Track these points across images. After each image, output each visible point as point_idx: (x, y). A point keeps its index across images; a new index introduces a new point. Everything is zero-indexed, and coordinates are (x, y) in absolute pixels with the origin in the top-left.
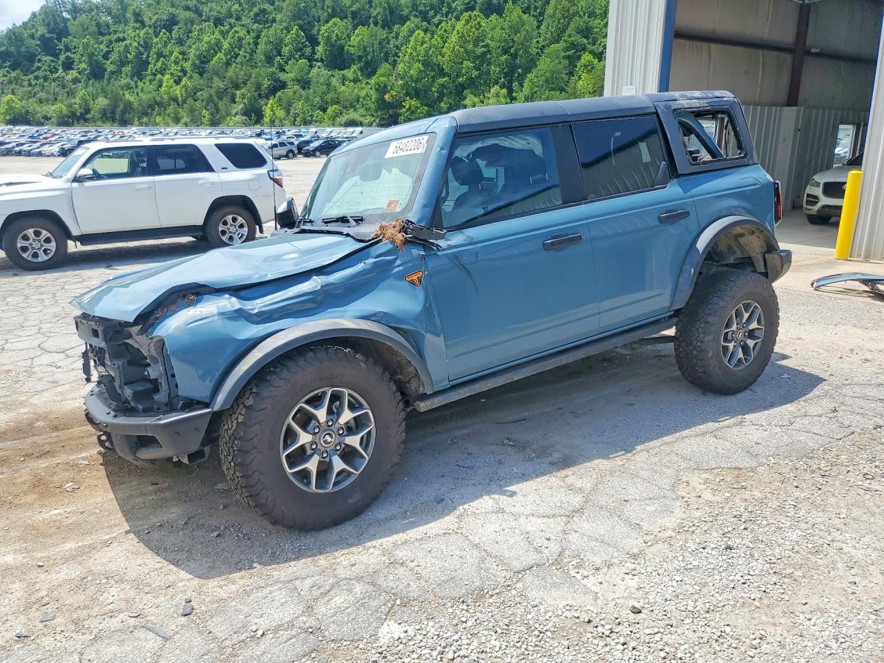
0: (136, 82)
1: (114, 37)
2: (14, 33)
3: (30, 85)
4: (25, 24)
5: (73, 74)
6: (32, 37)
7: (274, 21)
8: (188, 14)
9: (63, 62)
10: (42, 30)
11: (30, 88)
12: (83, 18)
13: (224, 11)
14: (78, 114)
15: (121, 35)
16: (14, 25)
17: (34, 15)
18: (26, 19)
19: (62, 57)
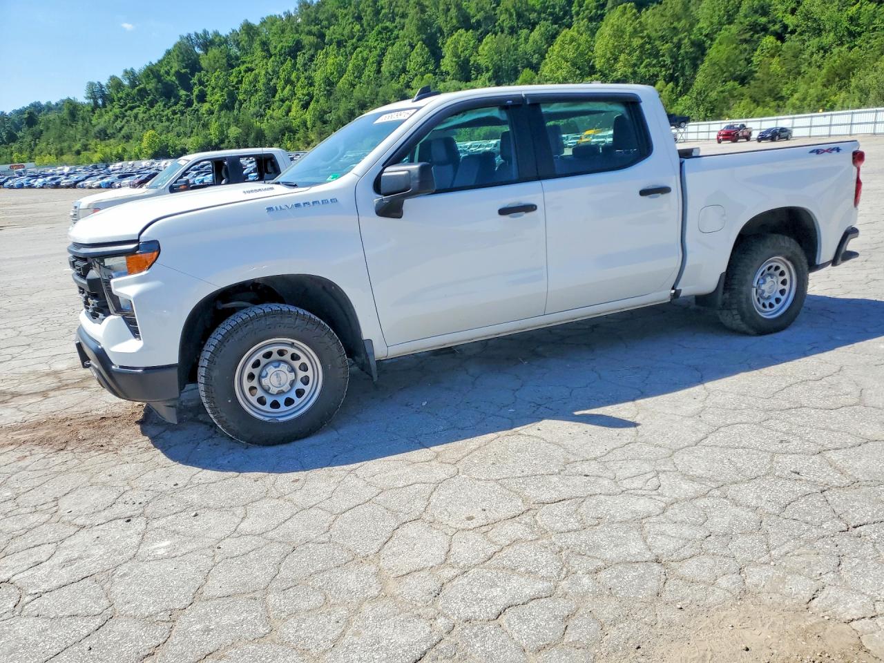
0: (265, 110)
1: (243, 68)
2: (151, 70)
3: (168, 120)
4: (160, 62)
5: (206, 106)
6: (168, 73)
7: (397, 37)
8: (312, 39)
9: (197, 96)
10: (176, 67)
11: (167, 123)
12: (214, 52)
13: (346, 32)
14: (213, 144)
15: (249, 65)
16: (151, 63)
17: (169, 53)
18: (160, 57)
19: (196, 91)
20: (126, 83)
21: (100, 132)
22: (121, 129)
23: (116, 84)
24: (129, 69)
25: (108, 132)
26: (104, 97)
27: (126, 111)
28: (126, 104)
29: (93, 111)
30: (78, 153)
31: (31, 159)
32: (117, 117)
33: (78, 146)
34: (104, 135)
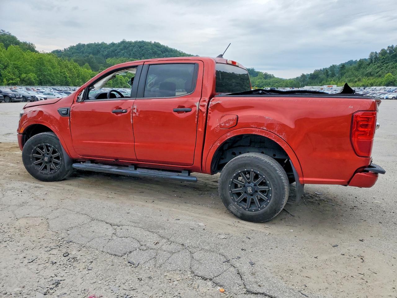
20: (388, 52)
21: (368, 73)
22: (378, 72)
23: (383, 52)
24: (391, 46)
25: (372, 73)
26: (376, 58)
27: (383, 64)
28: (384, 61)
29: (369, 64)
30: (356, 82)
31: (337, 84)
32: (378, 67)
33: (356, 80)
34: (370, 75)
